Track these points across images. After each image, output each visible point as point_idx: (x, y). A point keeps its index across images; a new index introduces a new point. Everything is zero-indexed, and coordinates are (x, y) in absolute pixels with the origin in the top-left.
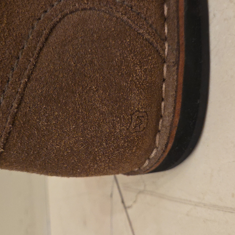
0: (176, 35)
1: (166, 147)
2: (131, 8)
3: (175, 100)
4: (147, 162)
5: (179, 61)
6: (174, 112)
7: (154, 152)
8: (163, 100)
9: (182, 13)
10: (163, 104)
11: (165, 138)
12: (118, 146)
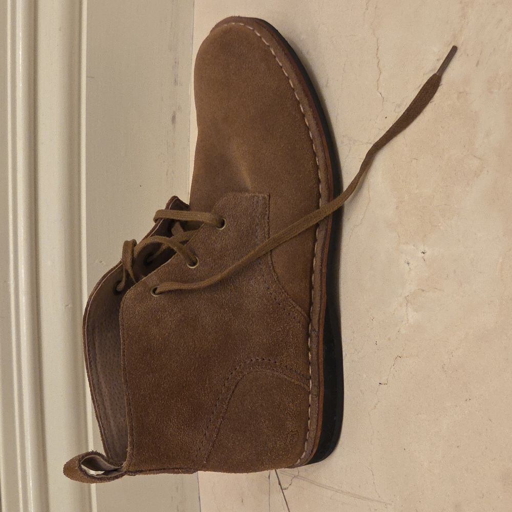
0: (317, 376)
1: (312, 452)
2: (286, 367)
3: (317, 421)
4: (299, 461)
5: (320, 393)
6: (317, 429)
7: (304, 454)
8: (309, 419)
9: (321, 360)
10: (309, 422)
11: (311, 446)
12: (279, 454)
